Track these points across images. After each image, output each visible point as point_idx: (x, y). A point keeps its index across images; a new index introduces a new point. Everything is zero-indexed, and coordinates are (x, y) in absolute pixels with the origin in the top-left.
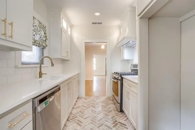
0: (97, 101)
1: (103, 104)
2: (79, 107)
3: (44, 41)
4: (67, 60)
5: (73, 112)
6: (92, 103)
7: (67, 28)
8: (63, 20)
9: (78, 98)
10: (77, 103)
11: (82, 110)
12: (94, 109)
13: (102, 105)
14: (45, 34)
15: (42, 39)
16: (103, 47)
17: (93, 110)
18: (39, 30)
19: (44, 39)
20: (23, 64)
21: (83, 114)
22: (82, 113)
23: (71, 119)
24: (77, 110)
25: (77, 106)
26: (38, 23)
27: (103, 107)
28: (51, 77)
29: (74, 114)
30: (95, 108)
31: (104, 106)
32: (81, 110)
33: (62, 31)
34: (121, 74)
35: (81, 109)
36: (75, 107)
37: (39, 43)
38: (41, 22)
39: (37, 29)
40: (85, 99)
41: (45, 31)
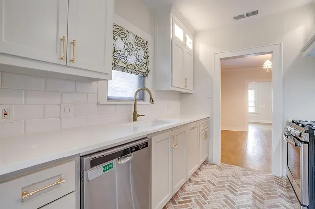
0: (244, 179)
1: (257, 192)
2: (201, 182)
3: (145, 65)
4: (187, 93)
5: (187, 188)
6: (231, 181)
7: (185, 38)
8: (175, 24)
9: (206, 163)
10: (200, 172)
11: (205, 190)
12: (231, 196)
13: (253, 192)
14: (146, 53)
15: (141, 61)
16: (268, 65)
17: (228, 198)
18: (135, 48)
19: (145, 61)
20: (109, 99)
21: (206, 199)
22: (204, 196)
23: (179, 202)
24: (196, 186)
25: (199, 178)
26: (134, 38)
27: (256, 198)
28: (153, 121)
29: (188, 194)
30: (235, 195)
31: (259, 196)
32: (203, 190)
33: (174, 43)
34: (309, 128)
35: (205, 186)
36: (194, 179)
37: (135, 68)
38: (139, 36)
39: (133, 47)
40: (220, 168)
41: (146, 48)
